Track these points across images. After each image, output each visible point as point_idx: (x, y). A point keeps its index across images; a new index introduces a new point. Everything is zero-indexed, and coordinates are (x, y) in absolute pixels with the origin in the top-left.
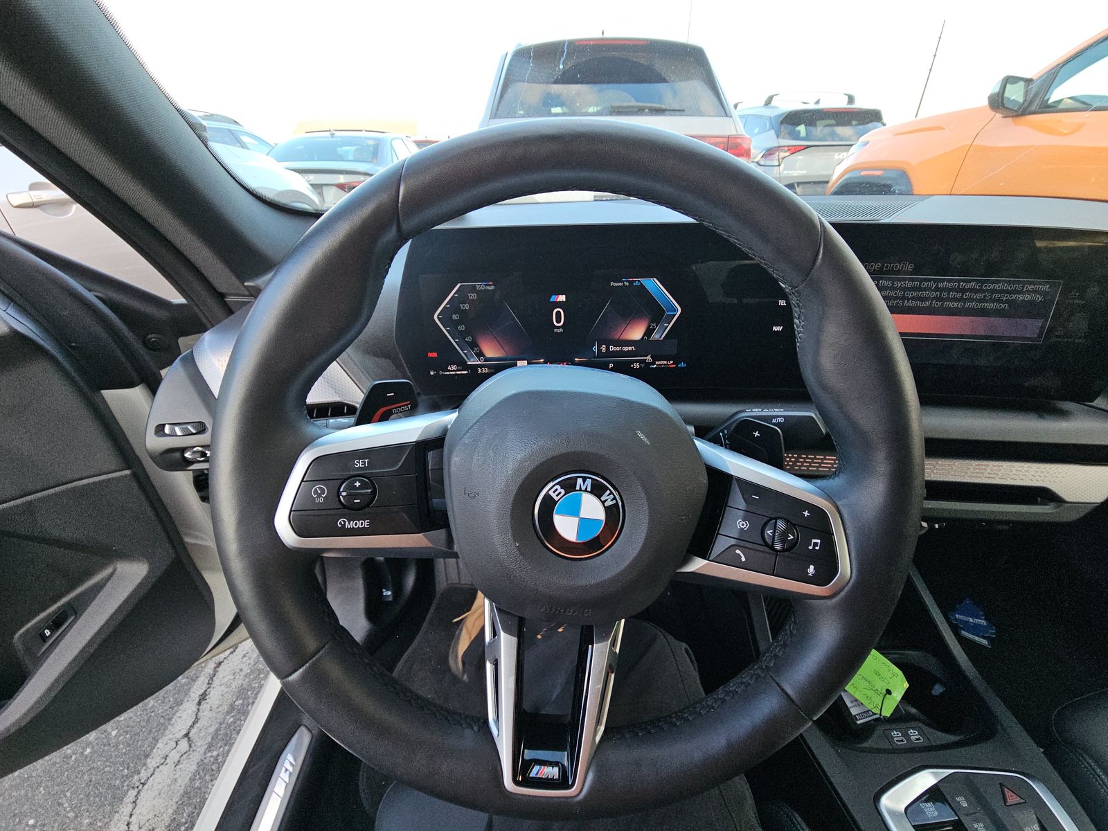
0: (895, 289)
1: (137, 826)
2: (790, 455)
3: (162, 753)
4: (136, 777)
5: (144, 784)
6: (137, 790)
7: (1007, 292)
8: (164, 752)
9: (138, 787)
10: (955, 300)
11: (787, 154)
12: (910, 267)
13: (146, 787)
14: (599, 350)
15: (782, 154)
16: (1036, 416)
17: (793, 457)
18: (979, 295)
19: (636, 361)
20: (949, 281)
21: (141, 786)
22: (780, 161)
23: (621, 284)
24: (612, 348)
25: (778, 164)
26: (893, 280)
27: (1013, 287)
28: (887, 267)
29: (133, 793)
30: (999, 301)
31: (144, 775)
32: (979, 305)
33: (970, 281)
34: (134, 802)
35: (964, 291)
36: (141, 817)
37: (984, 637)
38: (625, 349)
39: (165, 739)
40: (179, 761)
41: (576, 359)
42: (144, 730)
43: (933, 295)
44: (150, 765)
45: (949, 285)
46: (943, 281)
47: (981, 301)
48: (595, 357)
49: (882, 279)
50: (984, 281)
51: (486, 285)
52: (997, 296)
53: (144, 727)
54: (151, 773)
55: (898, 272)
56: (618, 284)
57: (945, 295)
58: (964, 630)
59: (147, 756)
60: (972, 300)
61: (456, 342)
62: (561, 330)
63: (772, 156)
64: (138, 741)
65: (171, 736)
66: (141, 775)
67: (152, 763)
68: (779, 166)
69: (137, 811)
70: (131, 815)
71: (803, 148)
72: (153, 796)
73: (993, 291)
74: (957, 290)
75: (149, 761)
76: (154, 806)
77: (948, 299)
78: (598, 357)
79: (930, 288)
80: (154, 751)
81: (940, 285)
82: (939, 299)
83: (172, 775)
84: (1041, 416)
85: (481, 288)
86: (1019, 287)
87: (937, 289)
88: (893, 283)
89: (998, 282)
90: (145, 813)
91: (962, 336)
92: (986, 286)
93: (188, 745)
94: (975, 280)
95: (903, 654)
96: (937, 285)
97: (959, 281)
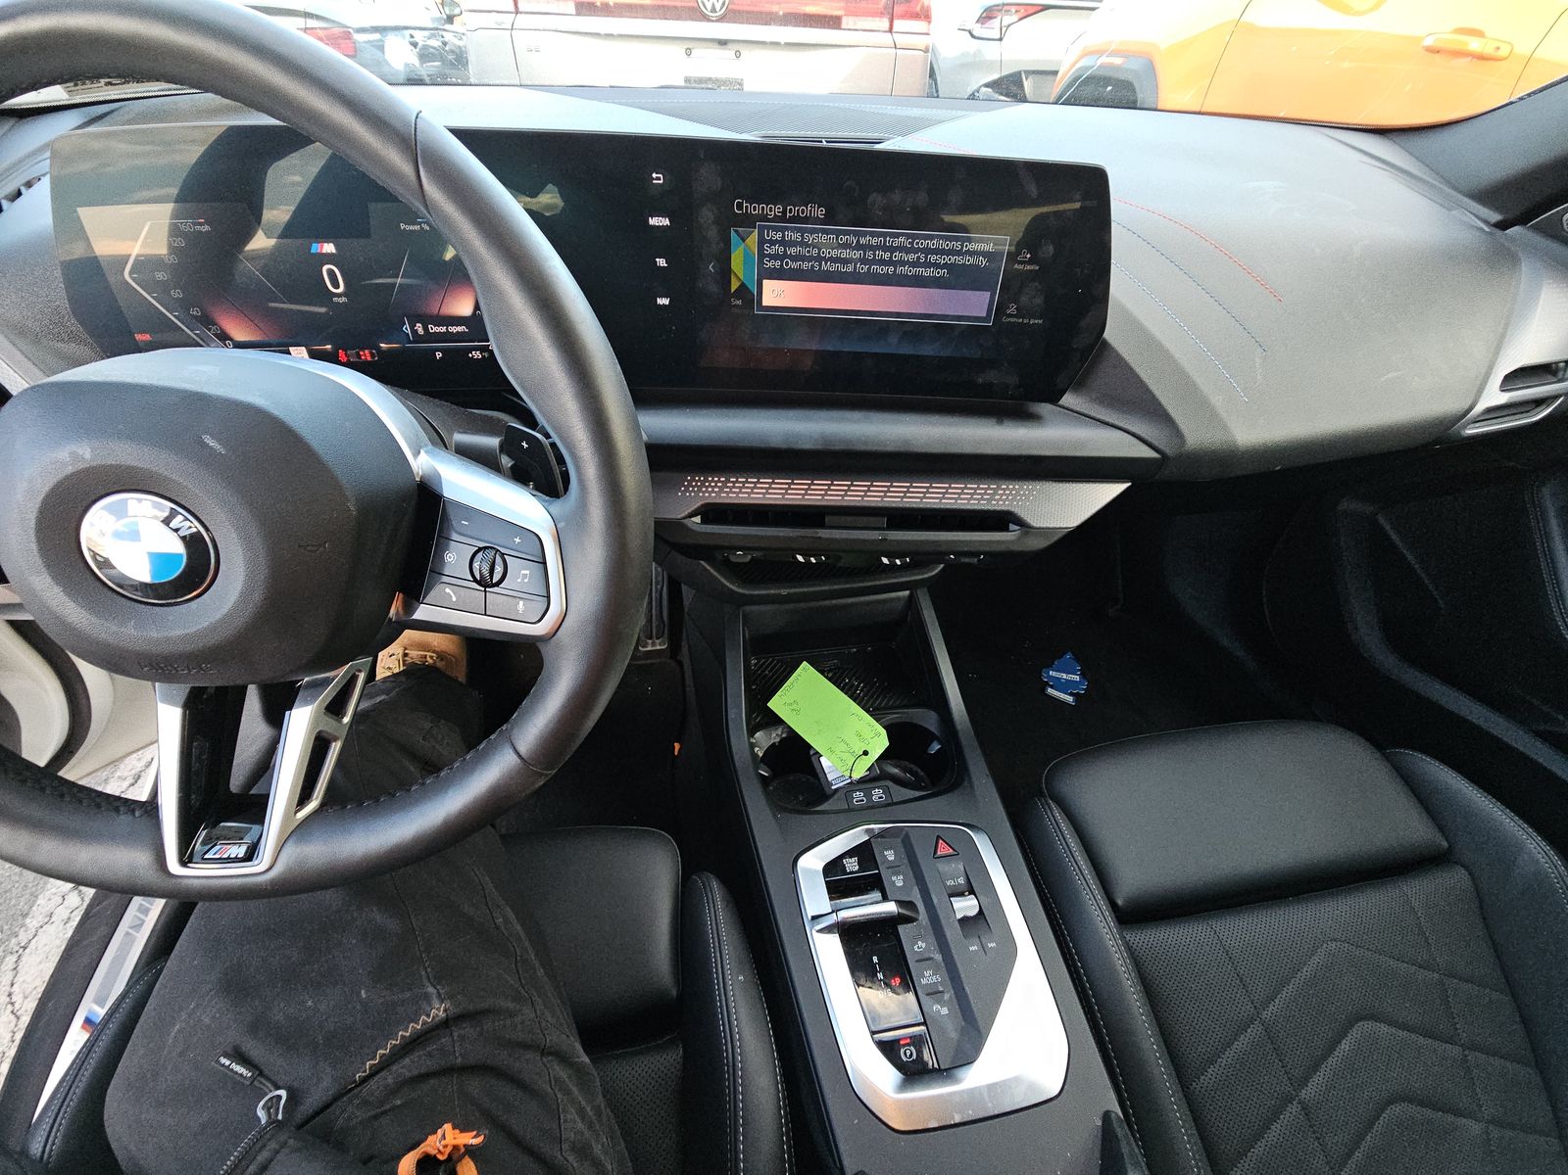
0: (807, 245)
1: (21, 995)
2: (716, 479)
3: (46, 910)
4: (14, 941)
5: (25, 948)
6: (16, 956)
7: (943, 252)
8: (47, 909)
9: (17, 952)
10: (882, 262)
11: (1015, 18)
12: (820, 213)
13: (26, 951)
14: (414, 332)
15: (1007, 20)
16: (993, 421)
17: (719, 481)
18: (912, 257)
19: (476, 349)
20: (872, 234)
21: (22, 950)
22: (1004, 30)
23: (417, 227)
24: (434, 329)
25: (999, 37)
26: (803, 231)
27: (951, 245)
28: (790, 212)
29: (11, 960)
30: (936, 265)
31: (23, 937)
32: (913, 270)
33: (897, 236)
34: (15, 969)
35: (892, 249)
36: (25, 985)
37: (1071, 694)
38: (453, 329)
39: (47, 894)
40: (69, 918)
41: (382, 345)
42: (17, 885)
43: (857, 254)
44: (30, 926)
45: (874, 241)
46: (864, 234)
47: (915, 264)
48: (410, 342)
49: (787, 228)
50: (915, 237)
51: (195, 224)
52: (933, 258)
53: (17, 882)
54: (34, 933)
55: (806, 220)
56: (411, 228)
57: (870, 255)
58: (1052, 687)
59: (25, 916)
60: (903, 263)
61: (175, 316)
62: (343, 299)
63: (992, 21)
64: (10, 899)
65: (54, 890)
66: (20, 937)
67: (32, 923)
68: (1001, 39)
69: (19, 979)
70: (12, 985)
71: (1040, 8)
72: (39, 960)
73: (927, 251)
74: (885, 248)
75: (28, 921)
76: (41, 971)
77: (874, 262)
78: (414, 342)
79: (850, 245)
80: (34, 908)
81: (863, 241)
82: (864, 261)
83: (61, 934)
84: (1000, 421)
85: (188, 229)
86: (957, 245)
87: (859, 247)
88: (802, 236)
89: (931, 238)
90: (29, 980)
91: (898, 315)
92: (918, 244)
93: (79, 899)
94: (902, 234)
95: (904, 713)
96: (858, 241)
97: (884, 235)
